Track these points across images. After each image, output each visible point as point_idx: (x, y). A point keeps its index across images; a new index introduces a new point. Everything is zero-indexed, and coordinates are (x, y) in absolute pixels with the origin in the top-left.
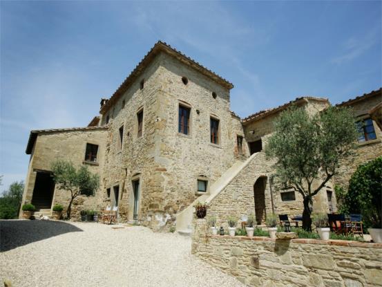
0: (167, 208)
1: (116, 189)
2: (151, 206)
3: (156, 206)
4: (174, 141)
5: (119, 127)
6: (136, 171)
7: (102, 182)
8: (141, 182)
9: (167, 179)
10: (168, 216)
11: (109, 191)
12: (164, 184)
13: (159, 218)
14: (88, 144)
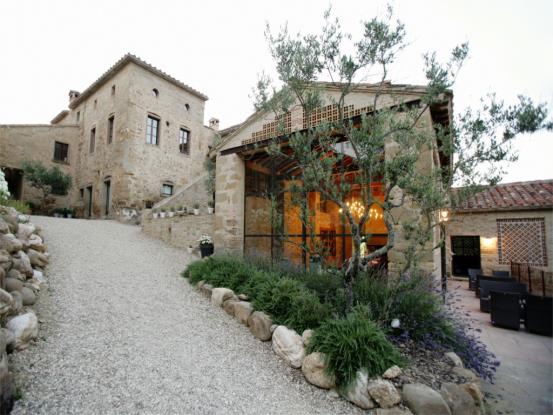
0: (133, 206)
1: (90, 189)
2: (120, 203)
3: (124, 203)
4: (141, 150)
5: (91, 128)
6: (108, 174)
7: (74, 182)
8: (111, 184)
9: (133, 181)
10: (134, 213)
11: (82, 190)
12: (131, 186)
13: (126, 213)
14: (57, 142)
